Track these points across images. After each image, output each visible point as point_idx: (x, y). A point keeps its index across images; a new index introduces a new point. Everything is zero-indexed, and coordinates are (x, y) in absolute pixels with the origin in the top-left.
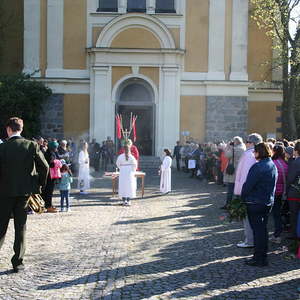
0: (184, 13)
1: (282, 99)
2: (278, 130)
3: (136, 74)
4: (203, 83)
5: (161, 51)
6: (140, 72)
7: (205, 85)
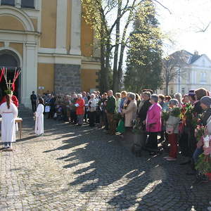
0: (40, 9)
1: (100, 69)
2: (97, 87)
3: (7, 47)
4: (53, 56)
5: (24, 33)
6: (10, 46)
7: (54, 57)
